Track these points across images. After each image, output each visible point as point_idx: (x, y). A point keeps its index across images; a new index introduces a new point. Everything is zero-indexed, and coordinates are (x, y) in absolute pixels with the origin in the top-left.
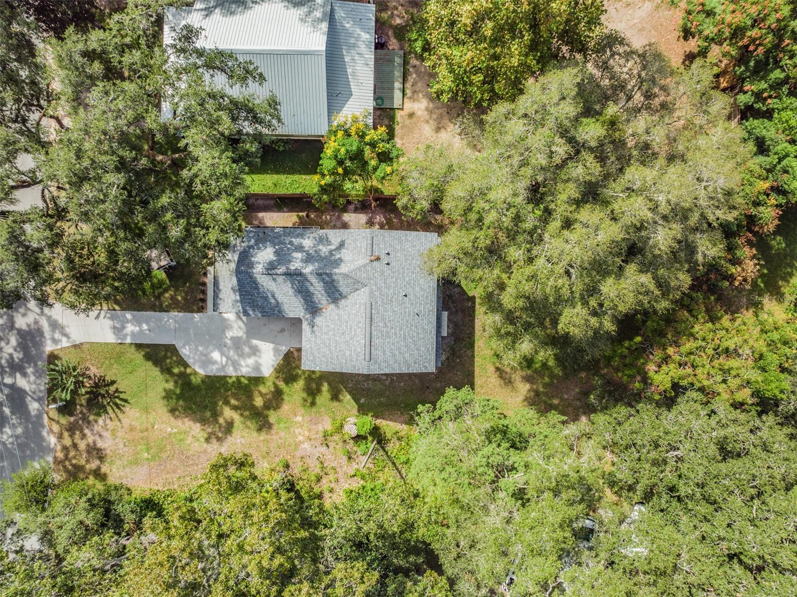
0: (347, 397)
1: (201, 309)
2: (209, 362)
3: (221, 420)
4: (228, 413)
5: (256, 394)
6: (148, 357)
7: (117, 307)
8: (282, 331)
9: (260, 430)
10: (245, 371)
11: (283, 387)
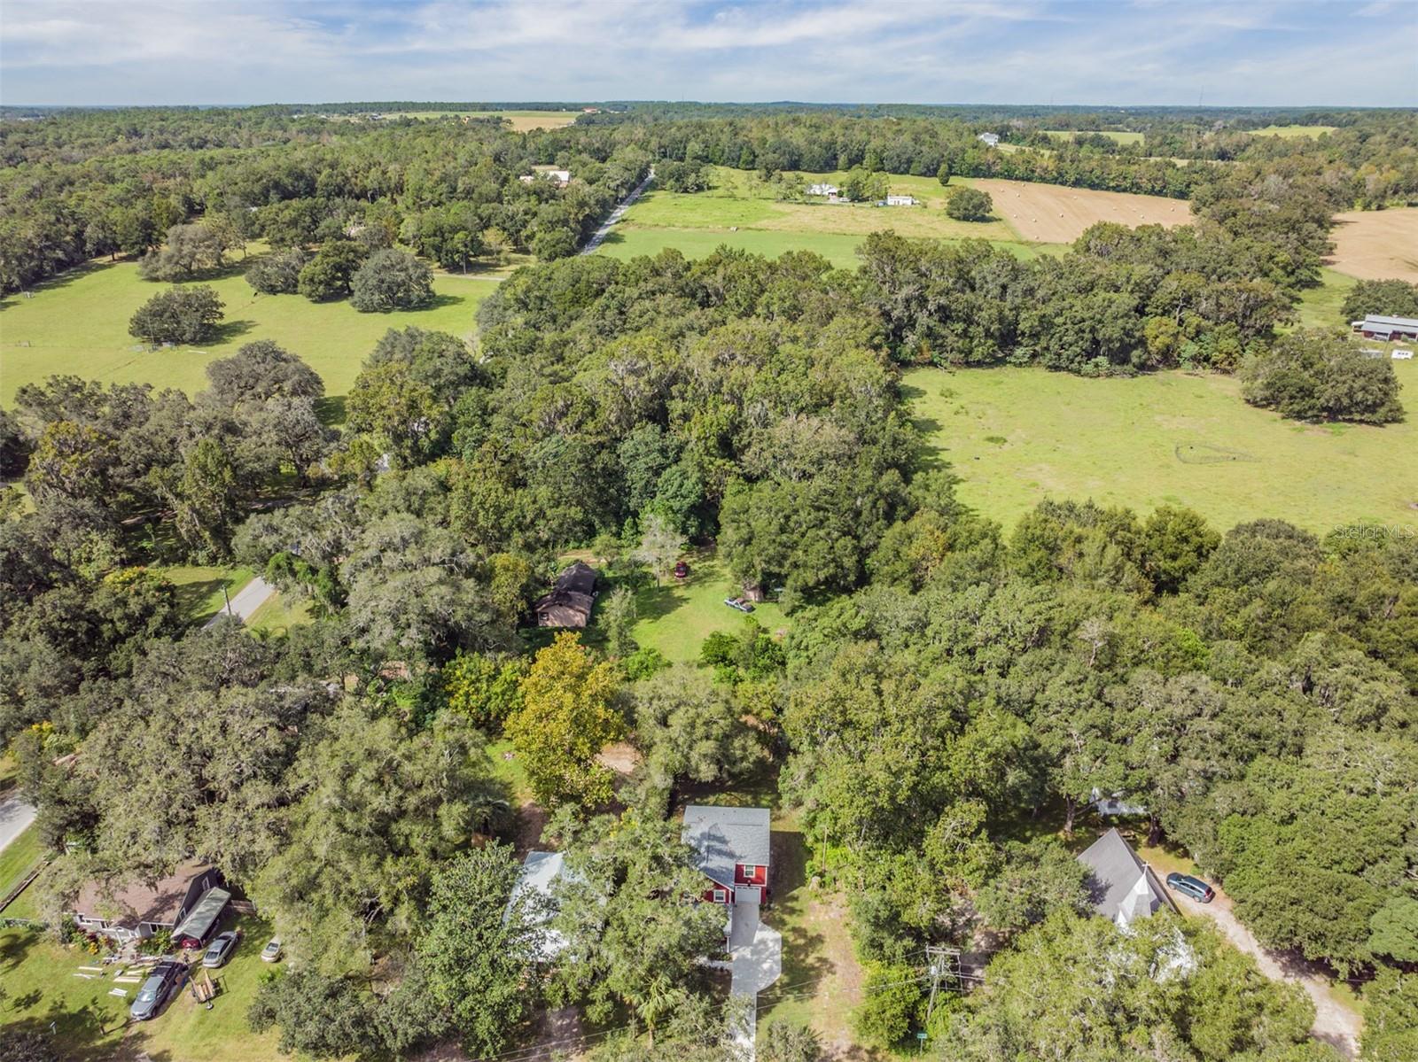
0: (795, 892)
1: (729, 974)
2: (771, 970)
3: (817, 965)
4: (811, 960)
5: (795, 943)
6: (768, 1011)
8: (749, 924)
9: (822, 942)
10: (778, 948)
11: (789, 927)
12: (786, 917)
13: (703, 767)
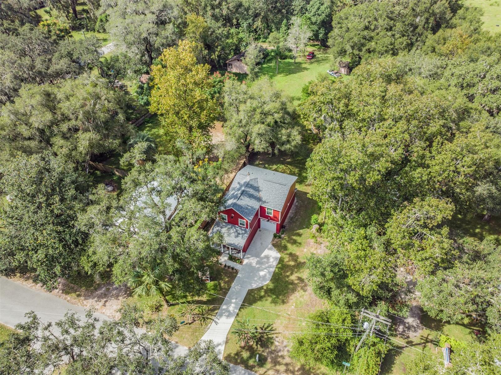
0: (301, 231)
1: (237, 272)
2: (264, 277)
3: (296, 282)
4: (293, 277)
5: (288, 263)
6: (251, 304)
7: (216, 312)
8: (262, 244)
10: (275, 264)
11: (288, 252)
12: (289, 245)
13: (257, 142)
